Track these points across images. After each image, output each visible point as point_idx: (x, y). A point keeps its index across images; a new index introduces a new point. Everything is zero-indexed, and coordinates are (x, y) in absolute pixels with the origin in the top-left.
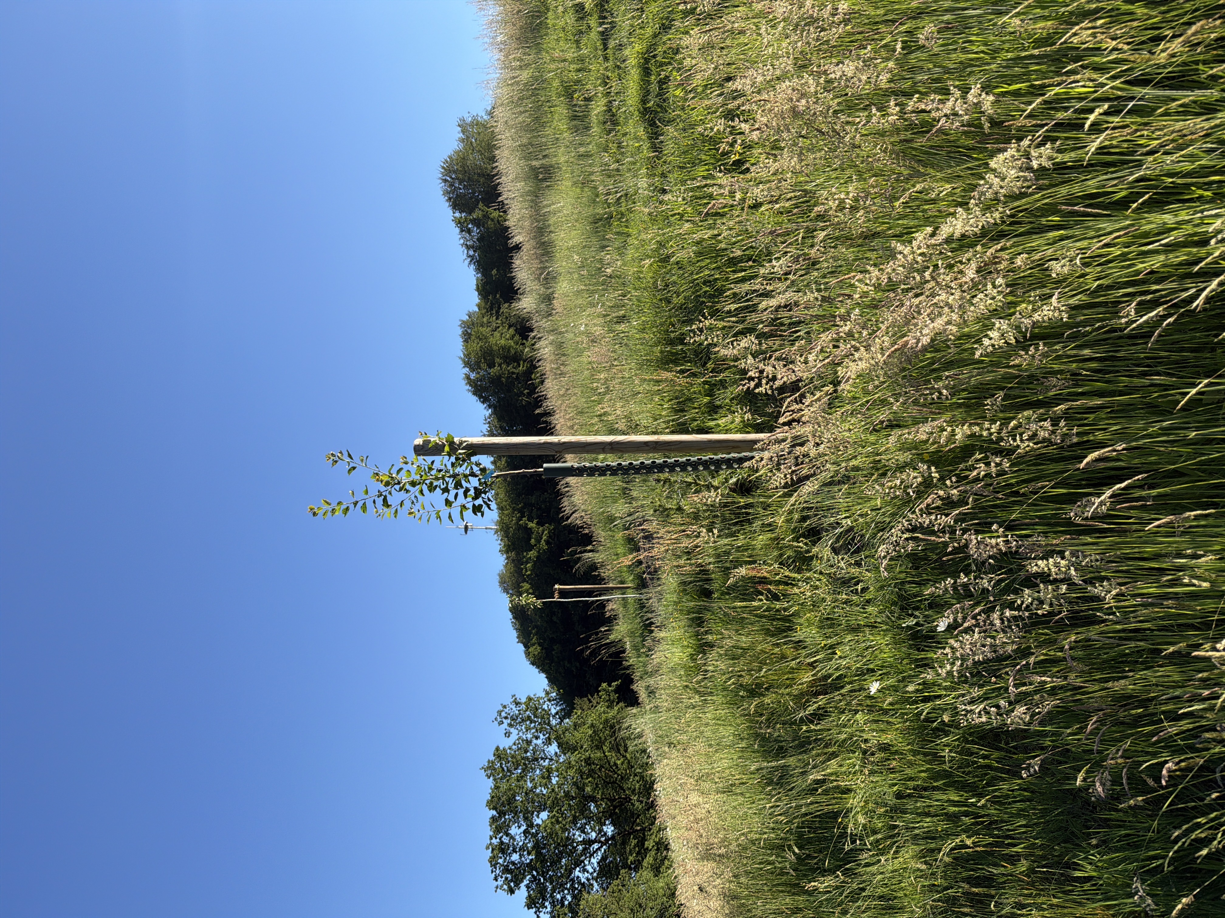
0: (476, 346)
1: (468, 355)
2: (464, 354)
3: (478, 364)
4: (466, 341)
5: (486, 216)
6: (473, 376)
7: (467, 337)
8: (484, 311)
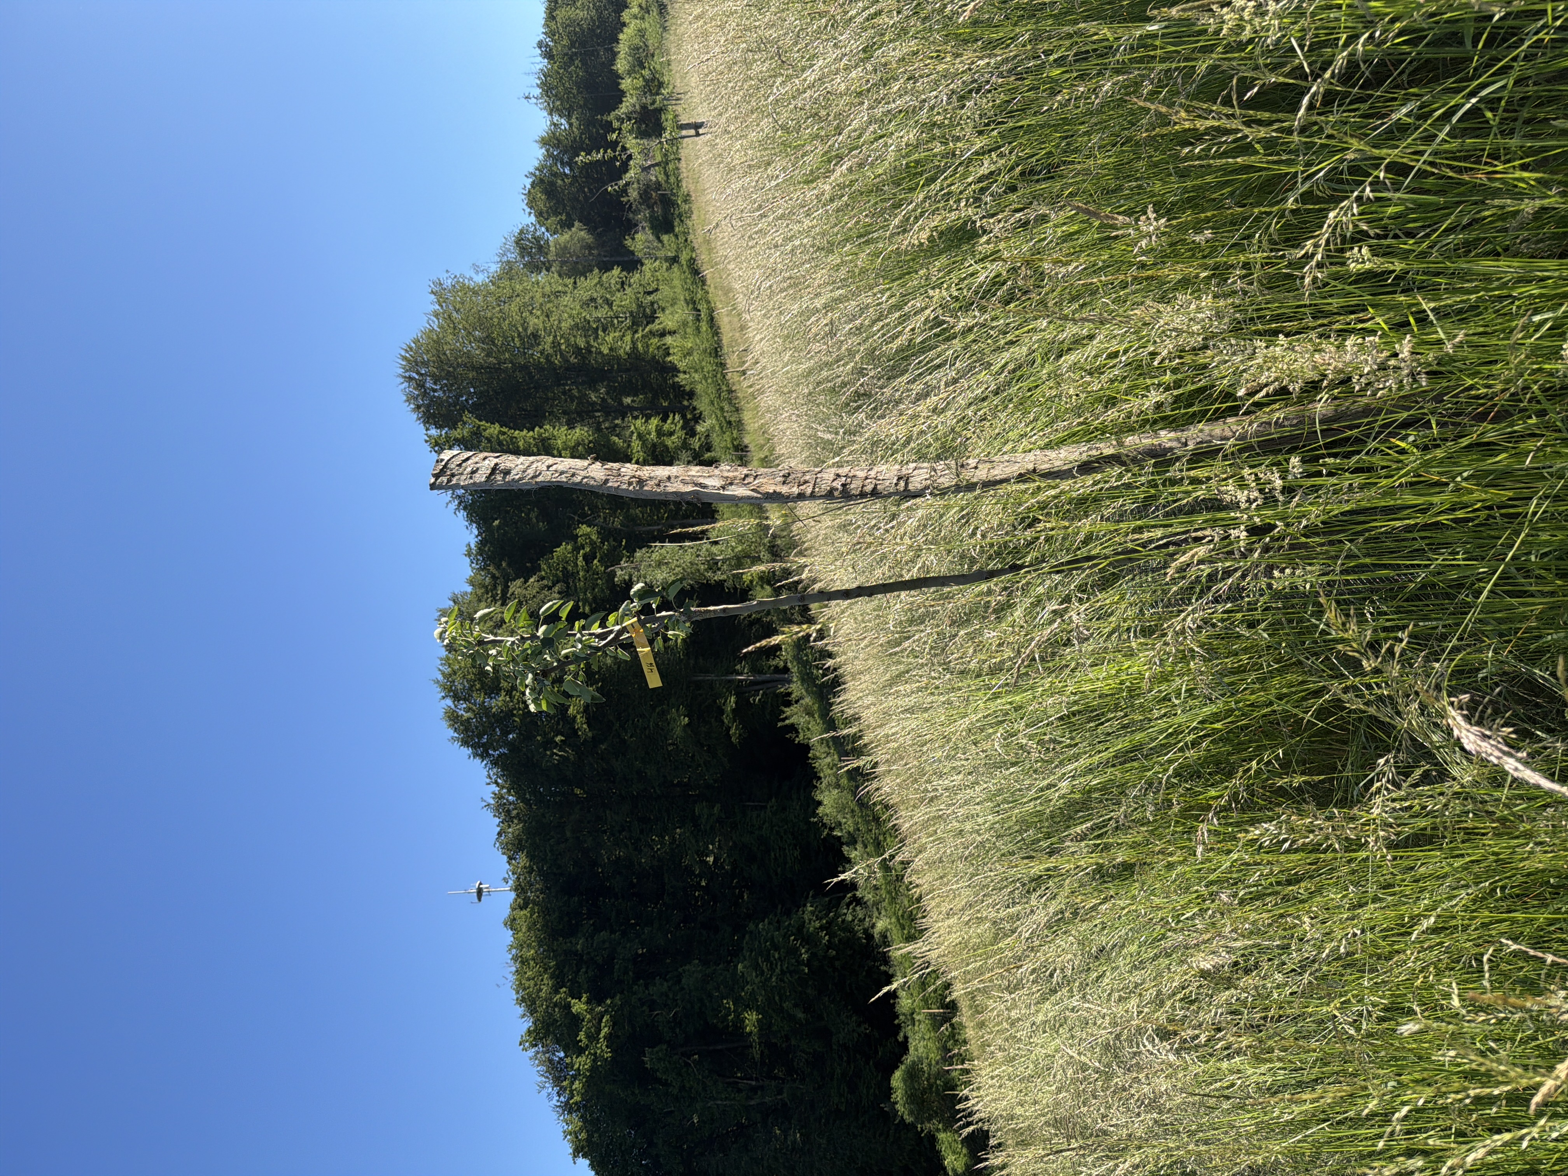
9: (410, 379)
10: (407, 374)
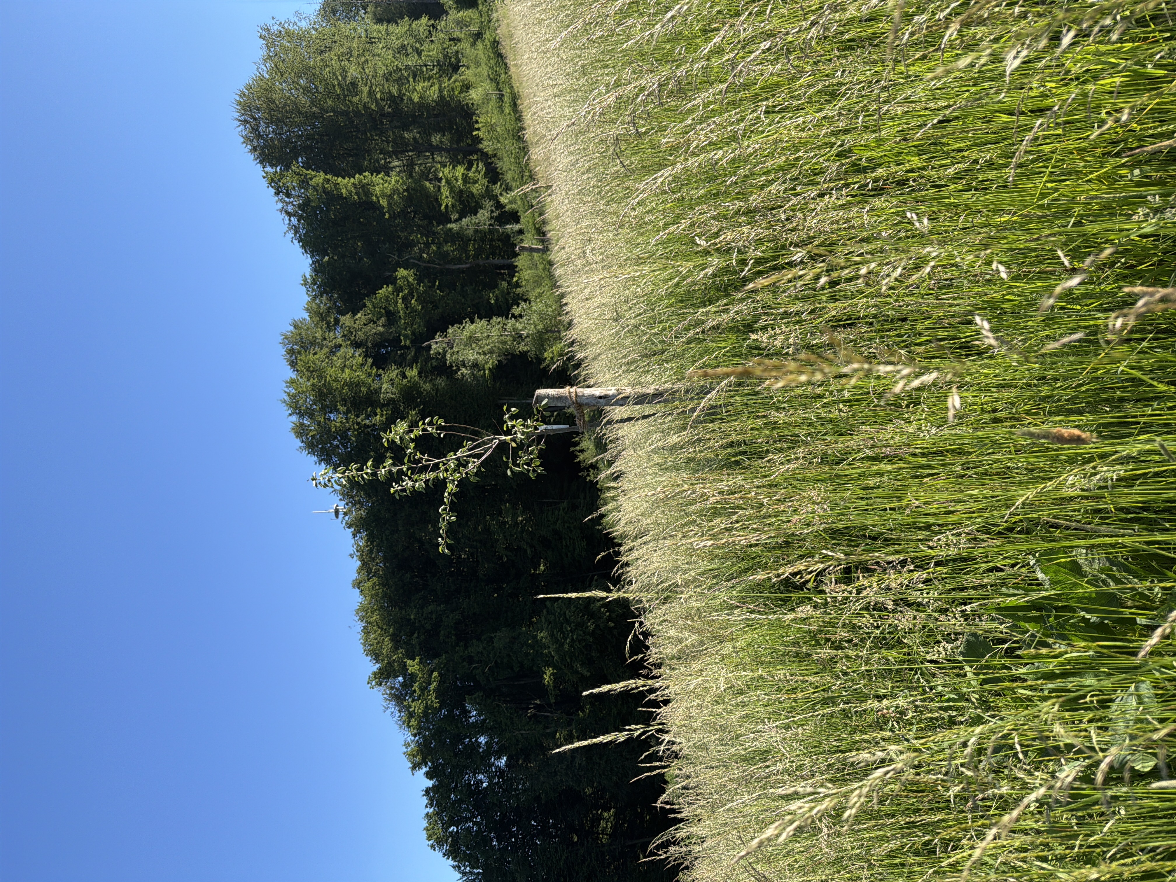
9: (246, 122)
10: (242, 118)
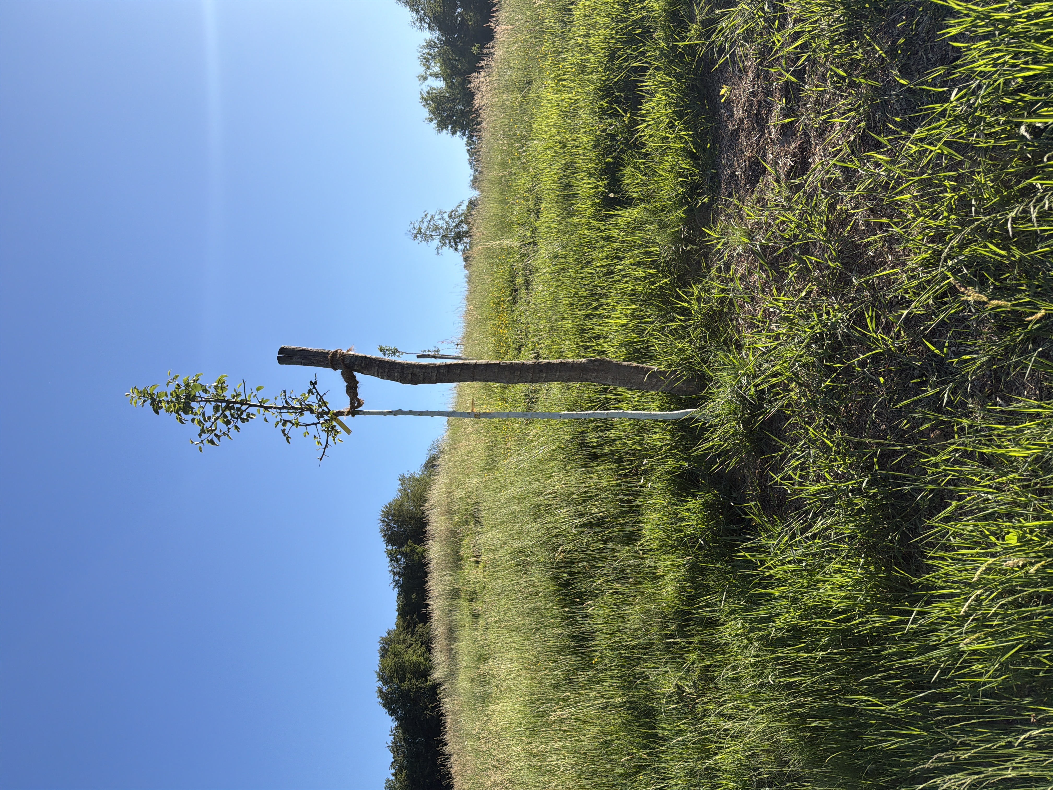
0: (390, 661)
1: (383, 670)
2: (380, 669)
3: (391, 677)
4: (383, 656)
5: (413, 551)
6: (385, 689)
7: (384, 652)
8: (401, 629)
